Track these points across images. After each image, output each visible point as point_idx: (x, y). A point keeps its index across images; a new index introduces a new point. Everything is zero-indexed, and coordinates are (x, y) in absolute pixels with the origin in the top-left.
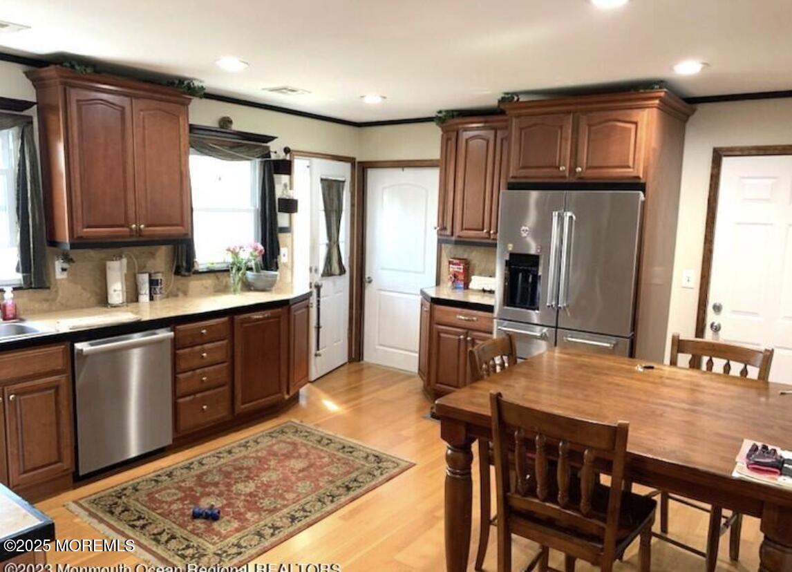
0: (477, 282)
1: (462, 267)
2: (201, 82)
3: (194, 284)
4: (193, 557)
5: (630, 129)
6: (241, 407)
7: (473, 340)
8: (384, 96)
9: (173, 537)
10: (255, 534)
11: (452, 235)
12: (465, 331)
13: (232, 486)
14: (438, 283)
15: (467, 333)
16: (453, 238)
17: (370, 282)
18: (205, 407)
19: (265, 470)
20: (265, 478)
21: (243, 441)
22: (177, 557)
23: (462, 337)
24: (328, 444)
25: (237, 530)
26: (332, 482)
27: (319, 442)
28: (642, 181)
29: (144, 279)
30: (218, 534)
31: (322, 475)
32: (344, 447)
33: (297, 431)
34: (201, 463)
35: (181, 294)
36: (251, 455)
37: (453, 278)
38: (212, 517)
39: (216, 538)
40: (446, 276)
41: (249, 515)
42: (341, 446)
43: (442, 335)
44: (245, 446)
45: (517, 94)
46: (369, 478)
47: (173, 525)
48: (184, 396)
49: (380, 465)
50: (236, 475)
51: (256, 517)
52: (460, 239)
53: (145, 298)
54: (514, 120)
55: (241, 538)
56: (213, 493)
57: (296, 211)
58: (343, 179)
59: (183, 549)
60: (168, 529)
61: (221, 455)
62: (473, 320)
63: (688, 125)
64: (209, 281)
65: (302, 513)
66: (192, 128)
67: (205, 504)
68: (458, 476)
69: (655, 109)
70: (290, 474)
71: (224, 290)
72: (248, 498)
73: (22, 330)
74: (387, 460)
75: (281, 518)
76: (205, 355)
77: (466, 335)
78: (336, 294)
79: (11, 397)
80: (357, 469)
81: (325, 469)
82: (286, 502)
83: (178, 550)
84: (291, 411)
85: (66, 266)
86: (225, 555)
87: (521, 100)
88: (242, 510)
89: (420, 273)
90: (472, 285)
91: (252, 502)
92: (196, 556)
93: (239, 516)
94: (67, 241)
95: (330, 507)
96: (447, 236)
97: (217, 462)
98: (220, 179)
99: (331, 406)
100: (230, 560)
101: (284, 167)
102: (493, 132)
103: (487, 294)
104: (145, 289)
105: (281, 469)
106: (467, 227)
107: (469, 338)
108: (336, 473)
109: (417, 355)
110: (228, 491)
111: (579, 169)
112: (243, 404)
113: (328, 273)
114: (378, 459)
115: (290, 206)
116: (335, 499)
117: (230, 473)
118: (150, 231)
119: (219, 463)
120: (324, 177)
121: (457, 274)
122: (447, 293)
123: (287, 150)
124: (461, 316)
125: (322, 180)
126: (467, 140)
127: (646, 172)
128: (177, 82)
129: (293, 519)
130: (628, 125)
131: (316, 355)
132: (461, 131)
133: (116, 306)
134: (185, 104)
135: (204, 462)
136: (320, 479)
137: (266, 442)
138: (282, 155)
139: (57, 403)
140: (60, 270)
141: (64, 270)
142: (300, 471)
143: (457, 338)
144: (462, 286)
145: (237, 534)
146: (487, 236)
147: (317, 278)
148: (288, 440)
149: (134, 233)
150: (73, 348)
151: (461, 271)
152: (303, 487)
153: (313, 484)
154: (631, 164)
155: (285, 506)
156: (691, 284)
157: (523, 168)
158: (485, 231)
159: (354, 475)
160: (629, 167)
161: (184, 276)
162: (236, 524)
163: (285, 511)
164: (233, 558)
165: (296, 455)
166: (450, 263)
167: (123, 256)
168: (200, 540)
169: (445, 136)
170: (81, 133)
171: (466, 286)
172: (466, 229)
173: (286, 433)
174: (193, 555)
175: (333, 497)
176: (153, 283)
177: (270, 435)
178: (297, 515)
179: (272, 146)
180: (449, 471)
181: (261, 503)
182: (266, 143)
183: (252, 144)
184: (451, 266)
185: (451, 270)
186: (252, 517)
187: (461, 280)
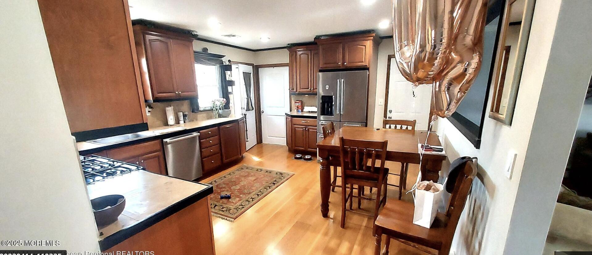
0: (307, 109)
1: (300, 104)
2: (197, 32)
3: (200, 116)
4: (226, 211)
5: (363, 48)
6: (225, 161)
7: (308, 130)
8: (270, 38)
9: (216, 206)
10: (246, 201)
11: (296, 91)
12: (305, 126)
13: (231, 187)
14: (291, 111)
15: (306, 127)
16: (297, 92)
17: (263, 112)
18: (213, 161)
19: (240, 181)
20: (242, 184)
21: (229, 173)
22: (221, 211)
23: (304, 129)
24: (261, 171)
25: (239, 201)
26: (267, 182)
27: (257, 170)
28: (368, 67)
29: (181, 114)
30: (233, 203)
31: (263, 181)
32: (267, 171)
33: (247, 168)
34: (215, 182)
35: (195, 121)
36: (234, 177)
37: (297, 108)
38: (228, 198)
39: (232, 204)
40: (294, 107)
41: (241, 196)
42: (266, 171)
43: (296, 129)
44: (230, 174)
45: (321, 36)
46: (280, 180)
47: (214, 202)
48: (204, 158)
49: (282, 175)
50: (230, 184)
51: (244, 196)
52: (300, 93)
53: (182, 122)
54: (320, 46)
55: (242, 203)
56: (224, 190)
57: (234, 85)
58: (250, 72)
59: (222, 209)
60: (213, 203)
61: (222, 178)
62: (308, 122)
63: (379, 47)
64: (204, 115)
65: (260, 193)
66: (195, 52)
67: (223, 194)
68: (325, 169)
69: (371, 40)
70: (251, 182)
71: (210, 118)
72: (239, 190)
73: (138, 136)
74: (284, 174)
75: (253, 195)
76: (211, 142)
77: (306, 128)
78: (251, 118)
79: (142, 161)
80: (275, 178)
81: (263, 179)
82: (253, 190)
83: (220, 209)
84: (242, 162)
85: (150, 110)
86: (238, 208)
87: (322, 38)
88: (238, 194)
89: (283, 107)
90: (304, 110)
91: (241, 191)
92: (228, 210)
93: (238, 197)
94: (152, 99)
95: (270, 190)
96: (295, 92)
97: (221, 181)
98: (204, 73)
99: (256, 159)
100: (241, 210)
101: (229, 68)
102: (310, 51)
103: (310, 113)
104: (182, 118)
105: (246, 180)
106: (303, 88)
107: (307, 129)
108: (267, 179)
109: (286, 139)
110: (230, 189)
111: (345, 64)
112: (226, 160)
113: (248, 110)
114: (281, 174)
115: (231, 83)
116: (271, 187)
117: (228, 184)
118: (184, 94)
119: (222, 181)
120: (244, 72)
121: (298, 106)
122: (295, 113)
123: (229, 61)
124: (303, 121)
125: (243, 72)
126: (300, 55)
127: (369, 64)
128: (187, 33)
129: (258, 195)
130: (362, 47)
131: (247, 141)
132: (297, 52)
133: (171, 126)
134: (191, 42)
135: (216, 181)
136: (262, 182)
137: (237, 172)
138: (228, 63)
139: (159, 163)
140: (148, 112)
141: (149, 111)
142: (254, 180)
143: (302, 129)
144: (300, 111)
145: (240, 202)
146: (310, 91)
147: (244, 112)
148: (245, 171)
149: (177, 95)
150: (162, 141)
151: (300, 105)
152: (257, 185)
153: (260, 184)
154: (364, 61)
155: (254, 191)
156: (382, 104)
157: (326, 64)
158: (309, 89)
159: (274, 180)
160: (363, 62)
161: (195, 113)
162: (238, 199)
163: (254, 193)
164: (241, 209)
165: (250, 175)
166: (295, 102)
167: (172, 105)
168: (227, 205)
169: (291, 54)
170: (152, 54)
171: (302, 111)
172: (302, 89)
173: (243, 169)
174: (226, 210)
175: (270, 187)
176: (185, 116)
177: (238, 170)
178: (259, 194)
179: (223, 59)
180: (322, 167)
181: (244, 192)
182: (221, 58)
183: (216, 58)
184: (296, 103)
185: (296, 105)
186: (243, 196)
187: (300, 109)
